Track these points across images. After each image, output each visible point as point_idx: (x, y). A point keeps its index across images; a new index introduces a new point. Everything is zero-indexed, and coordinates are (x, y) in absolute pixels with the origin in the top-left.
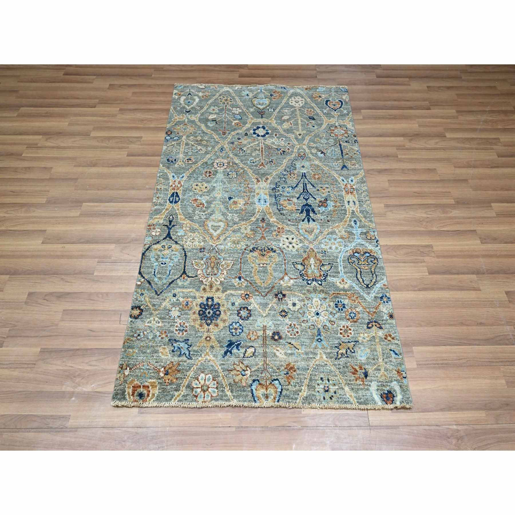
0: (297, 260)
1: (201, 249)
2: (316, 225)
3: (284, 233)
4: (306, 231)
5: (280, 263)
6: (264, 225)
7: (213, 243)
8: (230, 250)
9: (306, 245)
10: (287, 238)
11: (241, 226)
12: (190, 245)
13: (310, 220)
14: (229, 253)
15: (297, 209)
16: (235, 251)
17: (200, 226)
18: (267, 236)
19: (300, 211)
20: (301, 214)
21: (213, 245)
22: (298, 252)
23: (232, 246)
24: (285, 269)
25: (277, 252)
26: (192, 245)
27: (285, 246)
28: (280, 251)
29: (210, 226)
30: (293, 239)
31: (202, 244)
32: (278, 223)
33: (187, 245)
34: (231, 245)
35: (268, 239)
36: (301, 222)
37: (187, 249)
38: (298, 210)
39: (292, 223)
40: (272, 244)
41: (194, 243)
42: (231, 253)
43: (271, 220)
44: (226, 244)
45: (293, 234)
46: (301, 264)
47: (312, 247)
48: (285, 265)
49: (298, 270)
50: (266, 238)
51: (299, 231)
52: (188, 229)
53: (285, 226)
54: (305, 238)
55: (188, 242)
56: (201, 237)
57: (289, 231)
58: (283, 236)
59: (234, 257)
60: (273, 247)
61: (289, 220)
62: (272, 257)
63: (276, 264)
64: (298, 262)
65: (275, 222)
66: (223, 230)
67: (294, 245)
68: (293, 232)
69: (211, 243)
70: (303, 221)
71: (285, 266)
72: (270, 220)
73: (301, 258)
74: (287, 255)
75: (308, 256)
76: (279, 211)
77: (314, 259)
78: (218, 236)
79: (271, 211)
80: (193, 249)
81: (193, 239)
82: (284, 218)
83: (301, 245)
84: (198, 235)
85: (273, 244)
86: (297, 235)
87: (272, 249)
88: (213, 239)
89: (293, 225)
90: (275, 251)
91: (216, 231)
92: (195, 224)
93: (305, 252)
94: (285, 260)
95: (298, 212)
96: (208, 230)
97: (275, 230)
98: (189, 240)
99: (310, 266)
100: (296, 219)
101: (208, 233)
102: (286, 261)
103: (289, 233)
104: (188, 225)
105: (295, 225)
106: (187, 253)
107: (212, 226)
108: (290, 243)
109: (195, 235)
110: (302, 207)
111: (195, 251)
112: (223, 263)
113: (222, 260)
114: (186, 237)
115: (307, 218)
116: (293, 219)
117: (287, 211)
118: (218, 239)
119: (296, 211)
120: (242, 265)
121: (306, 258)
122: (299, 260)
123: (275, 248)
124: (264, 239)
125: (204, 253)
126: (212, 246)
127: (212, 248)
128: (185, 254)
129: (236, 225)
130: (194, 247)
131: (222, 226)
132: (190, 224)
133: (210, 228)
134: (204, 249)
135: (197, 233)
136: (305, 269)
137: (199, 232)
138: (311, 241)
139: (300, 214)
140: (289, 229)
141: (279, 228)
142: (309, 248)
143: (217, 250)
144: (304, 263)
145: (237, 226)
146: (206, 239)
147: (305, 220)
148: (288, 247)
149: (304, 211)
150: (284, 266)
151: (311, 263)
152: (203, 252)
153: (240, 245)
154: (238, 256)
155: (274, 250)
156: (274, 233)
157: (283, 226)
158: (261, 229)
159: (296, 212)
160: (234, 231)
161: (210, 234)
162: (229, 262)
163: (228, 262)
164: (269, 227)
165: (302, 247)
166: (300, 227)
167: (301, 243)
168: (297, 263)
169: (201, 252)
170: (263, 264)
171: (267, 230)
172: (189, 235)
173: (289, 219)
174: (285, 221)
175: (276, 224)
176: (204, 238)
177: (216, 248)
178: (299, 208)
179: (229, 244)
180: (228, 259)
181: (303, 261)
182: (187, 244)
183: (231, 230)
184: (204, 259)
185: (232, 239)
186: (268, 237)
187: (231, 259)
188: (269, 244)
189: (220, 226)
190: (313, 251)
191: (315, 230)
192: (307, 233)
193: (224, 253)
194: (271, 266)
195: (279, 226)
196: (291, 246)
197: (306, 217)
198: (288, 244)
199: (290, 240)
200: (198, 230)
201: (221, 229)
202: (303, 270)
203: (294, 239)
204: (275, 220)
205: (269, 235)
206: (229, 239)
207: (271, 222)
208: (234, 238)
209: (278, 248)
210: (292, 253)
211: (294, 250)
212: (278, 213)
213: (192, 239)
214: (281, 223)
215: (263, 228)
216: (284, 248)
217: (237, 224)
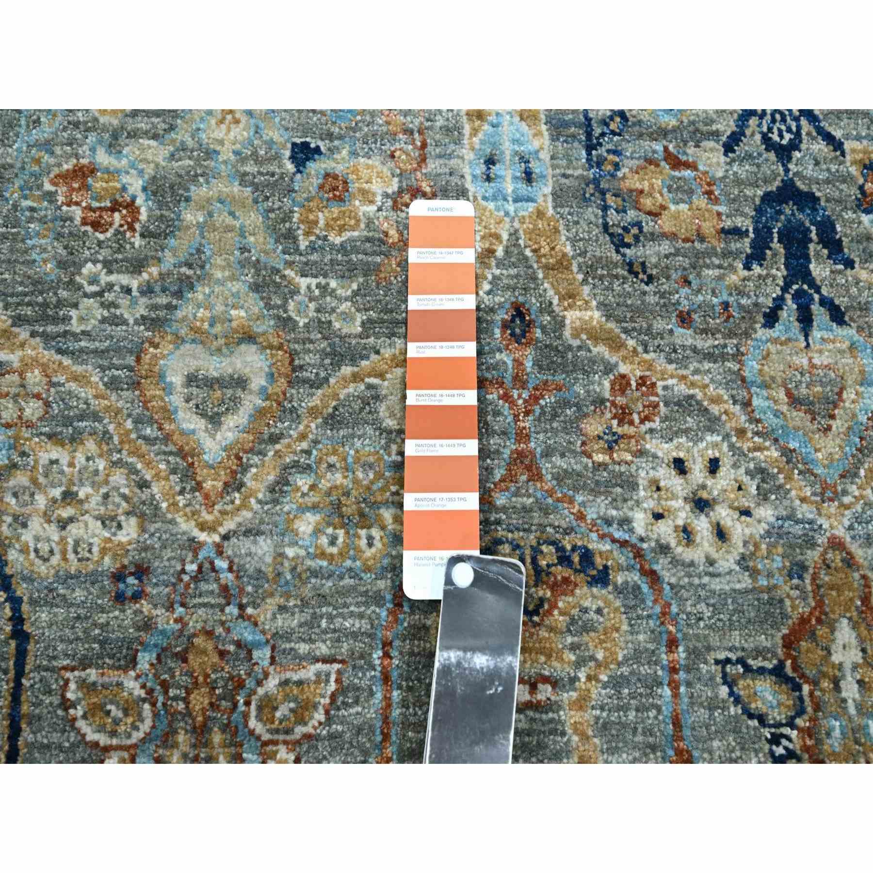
0: (749, 645)
1: (119, 577)
2: (852, 347)
3: (656, 424)
4: (794, 401)
5: (645, 670)
6: (528, 364)
7: (202, 527)
8: (315, 573)
9: (805, 511)
10: (680, 466)
11: (381, 376)
12: (44, 548)
13: (815, 308)
14: (305, 604)
15: (728, 224)
16: (348, 581)
17: (113, 384)
18: (547, 454)
19: (745, 245)
20: (757, 269)
21: (203, 537)
22: (754, 573)
23: (324, 541)
24: (677, 723)
25: (620, 579)
26: (63, 539)
27: (665, 530)
28: (635, 577)
29: (176, 379)
30: (714, 466)
31: (129, 532)
32: (616, 345)
33: (24, 550)
34: (317, 532)
35: (560, 477)
36: (762, 333)
37: (29, 579)
38: (737, 232)
39: (700, 344)
40: (581, 517)
41: (74, 530)
42: (323, 599)
43: (572, 317)
44: (288, 531)
45: (712, 424)
46: (778, 672)
47: (840, 532)
48: (674, 686)
49: (762, 719)
50: (546, 467)
51: (747, 404)
52: (32, 409)
53: (661, 363)
54: (788, 453)
55: (36, 524)
56: (118, 478)
57: (686, 404)
58: (651, 445)
59: (339, 635)
60: (595, 545)
61: (685, 319)
62: (587, 628)
63: (616, 683)
64: (759, 652)
65: (596, 336)
66: (260, 413)
67: (723, 514)
68: (715, 409)
69: (185, 526)
70: (771, 318)
71: (676, 695)
72: (562, 324)
73: (775, 626)
74: (682, 601)
75: (820, 604)
76: (620, 244)
77: (855, 626)
78: (233, 463)
79: (568, 249)
80: (67, 578)
81: (69, 496)
82: (652, 299)
83: (766, 513)
84: (101, 464)
85: (591, 514)
86: (741, 432)
87: (587, 556)
88: (199, 487)
89: (710, 356)
90: (602, 578)
91: (215, 420)
92: (79, 369)
93: (798, 570)
94: (672, 644)
95: (736, 254)
96: (169, 414)
97: (600, 402)
98: (41, 501)
99: (837, 688)
100: (726, 305)
101: (167, 438)
102: (681, 653)
103: (690, 422)
104: (34, 377)
105: (724, 357)
106: (25, 607)
107: (191, 380)
108: (701, 505)
109: (80, 459)
110: (759, 210)
111: (79, 594)
112: (272, 684)
113: (262, 655)
114: (21, 479)
115: (797, 295)
116: (707, 309)
117: (665, 247)
118: (234, 484)
119: (720, 246)
120: (395, 693)
121: (804, 621)
122: (763, 641)
123: (606, 547)
124: (536, 476)
125: (145, 606)
126: (194, 546)
127: (192, 568)
128: (17, 619)
129: (347, 370)
130: (74, 565)
131: (258, 382)
132: (44, 368)
133: (176, 400)
134: (141, 571)
135: (91, 445)
136: (801, 712)
137: (106, 437)
138: (832, 476)
139: (747, 267)
140: (682, 389)
141: (621, 384)
142: (821, 540)
143: (228, 578)
144: (795, 667)
145: (356, 378)
146: (155, 489)
147: (783, 314)
148: (687, 533)
149: (776, 245)
150: (667, 692)
151: (836, 658)
152: (137, 597)
153: (376, 532)
154: (365, 625)
155: (599, 561)
156: (593, 427)
157: (650, 366)
158: (506, 397)
159: (726, 254)
160: (333, 421)
161: (181, 453)
162: (310, 672)
163: (302, 675)
164: (560, 378)
165: (775, 533)
166: (752, 367)
167: (763, 496)
168: (747, 668)
169: (120, 598)
170: (533, 688)
171: (548, 400)
172: (44, 457)
173: (685, 306)
174: (659, 325)
175: (601, 350)
176: (143, 485)
177: (221, 564)
178: (740, 222)
179: (306, 525)
180: (303, 648)
181: (789, 643)
182: (27, 536)
183: (313, 412)
184: (145, 660)
185: (324, 485)
186: (557, 460)
187: (323, 649)
188: (564, 517)
189: (241, 382)
190: (850, 562)
191: (849, 395)
192: (798, 417)
193: (272, 604)
194: (581, 704)
195: (623, 369)
196: (702, 525)
197: (785, 289)
198: (683, 514)
199: (698, 472)
200: (96, 417)
201: (251, 402)
202: (791, 725)
203: (722, 471)
204: (595, 316)
205: (562, 439)
206: (303, 482)
207: (567, 333)
208: (338, 478)
209: (623, 544)
210: (717, 585)
211: (727, 562)
212: (609, 264)
213: (57, 493)
214: (631, 343)
215: (524, 385)
216: (664, 549)
217: (353, 361)
